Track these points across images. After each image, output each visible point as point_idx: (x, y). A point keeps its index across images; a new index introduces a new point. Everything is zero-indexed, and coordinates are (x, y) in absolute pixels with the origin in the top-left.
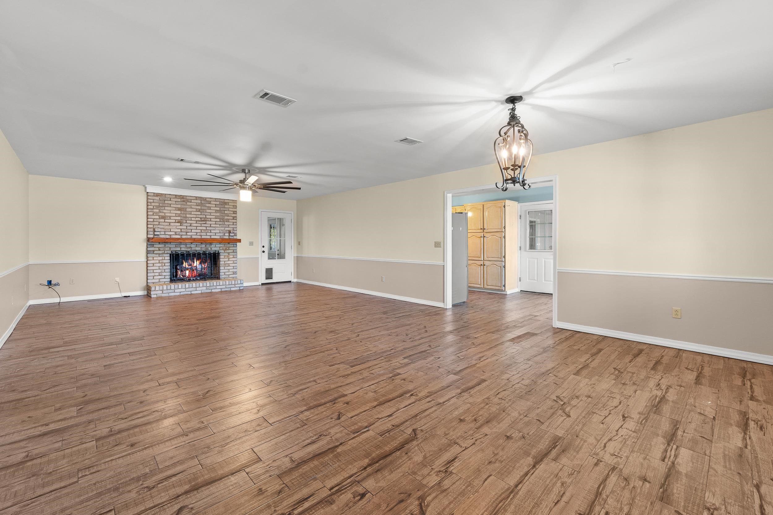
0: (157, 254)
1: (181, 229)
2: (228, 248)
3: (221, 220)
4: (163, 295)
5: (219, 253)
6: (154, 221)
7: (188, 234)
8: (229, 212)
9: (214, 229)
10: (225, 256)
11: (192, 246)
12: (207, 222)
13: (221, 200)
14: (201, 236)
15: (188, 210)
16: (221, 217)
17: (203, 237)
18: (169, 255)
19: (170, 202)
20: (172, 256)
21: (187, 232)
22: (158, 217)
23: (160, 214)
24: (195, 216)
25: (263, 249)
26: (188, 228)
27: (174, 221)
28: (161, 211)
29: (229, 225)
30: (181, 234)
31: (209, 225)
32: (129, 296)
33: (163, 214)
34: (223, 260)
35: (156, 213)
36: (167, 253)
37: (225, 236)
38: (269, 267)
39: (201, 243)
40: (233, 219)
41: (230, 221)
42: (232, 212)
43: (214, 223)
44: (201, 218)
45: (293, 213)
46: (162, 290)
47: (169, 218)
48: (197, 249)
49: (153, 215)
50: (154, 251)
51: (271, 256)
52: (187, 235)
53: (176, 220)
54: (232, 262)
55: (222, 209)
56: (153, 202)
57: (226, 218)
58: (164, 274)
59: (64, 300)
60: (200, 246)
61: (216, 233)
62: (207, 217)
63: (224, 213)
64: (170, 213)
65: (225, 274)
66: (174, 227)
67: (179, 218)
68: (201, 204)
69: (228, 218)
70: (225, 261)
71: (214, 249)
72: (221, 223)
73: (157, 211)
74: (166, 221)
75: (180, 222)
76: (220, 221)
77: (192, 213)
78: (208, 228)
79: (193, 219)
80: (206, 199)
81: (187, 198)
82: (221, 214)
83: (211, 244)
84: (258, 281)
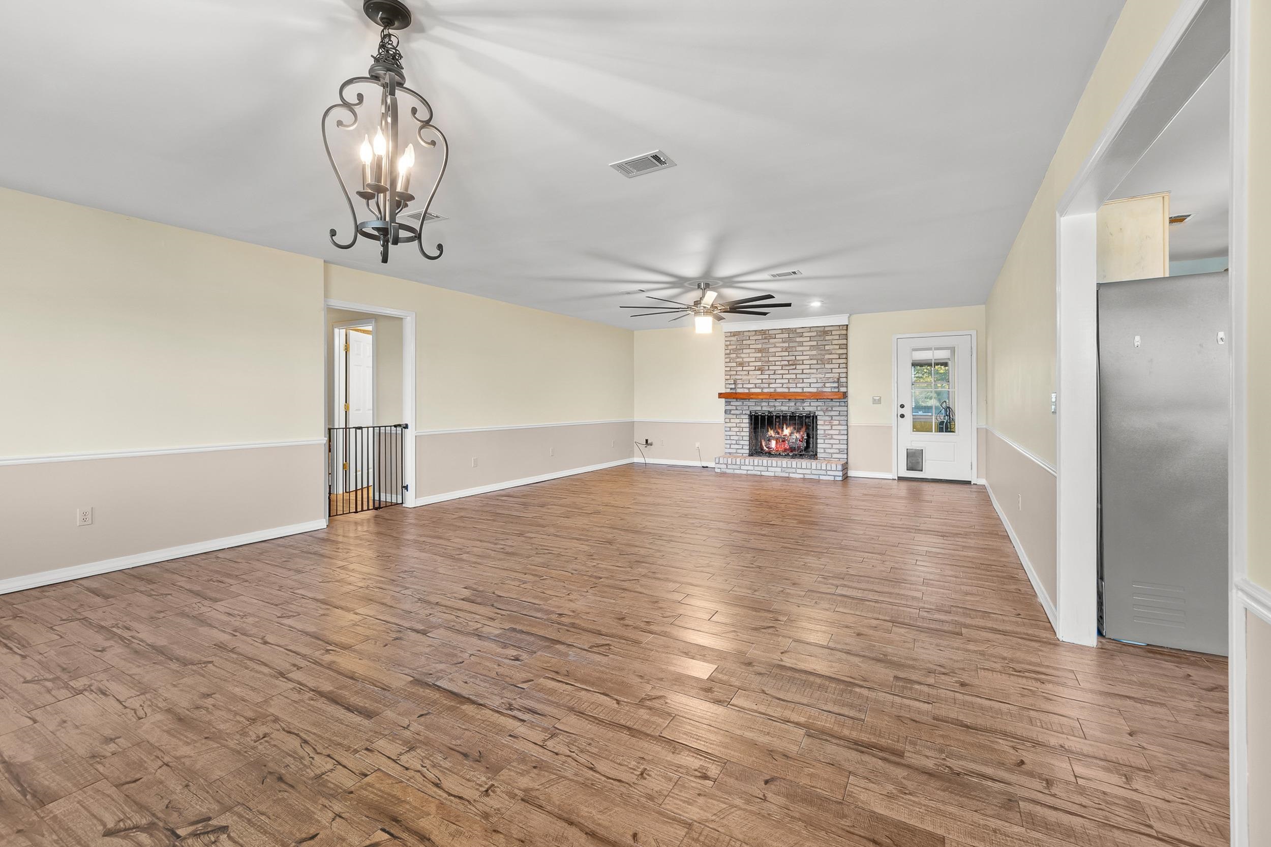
0: (734, 414)
1: (762, 379)
2: (830, 409)
3: (819, 362)
4: (728, 471)
5: (815, 418)
6: (730, 371)
7: (771, 386)
8: (832, 347)
9: (808, 376)
10: (825, 421)
11: (777, 404)
12: (798, 367)
13: (819, 329)
14: (789, 388)
15: (771, 350)
16: (819, 357)
17: (792, 390)
18: (747, 417)
19: (748, 342)
20: (751, 416)
21: (769, 384)
22: (734, 364)
23: (738, 360)
24: (780, 359)
25: (901, 411)
26: (772, 377)
27: (754, 368)
28: (739, 356)
29: (832, 369)
30: (762, 386)
31: (800, 372)
32: (707, 467)
33: (741, 360)
34: (822, 427)
35: (733, 359)
36: (746, 414)
37: (825, 387)
38: (916, 446)
39: (789, 399)
40: (839, 358)
41: (834, 361)
42: (837, 347)
43: (808, 367)
44: (788, 361)
45: (974, 333)
46: (727, 464)
47: (747, 365)
48: (784, 408)
49: (730, 362)
50: (731, 410)
51: (920, 427)
52: (769, 387)
53: (755, 366)
54: (837, 432)
55: (820, 343)
56: (730, 345)
57: (827, 357)
58: (742, 442)
59: (649, 461)
60: (788, 405)
61: (810, 383)
62: (798, 358)
63: (824, 350)
64: (749, 357)
65: (825, 451)
66: (754, 377)
67: (760, 364)
68: (789, 340)
69: (831, 356)
70: (825, 430)
71: (808, 409)
72: (819, 366)
73: (734, 355)
74: (744, 368)
75: (761, 369)
76: (817, 364)
77: (777, 354)
78: (798, 376)
79: (777, 363)
80: (796, 331)
81: (770, 332)
82: (820, 352)
83: (803, 401)
84: (890, 471)
